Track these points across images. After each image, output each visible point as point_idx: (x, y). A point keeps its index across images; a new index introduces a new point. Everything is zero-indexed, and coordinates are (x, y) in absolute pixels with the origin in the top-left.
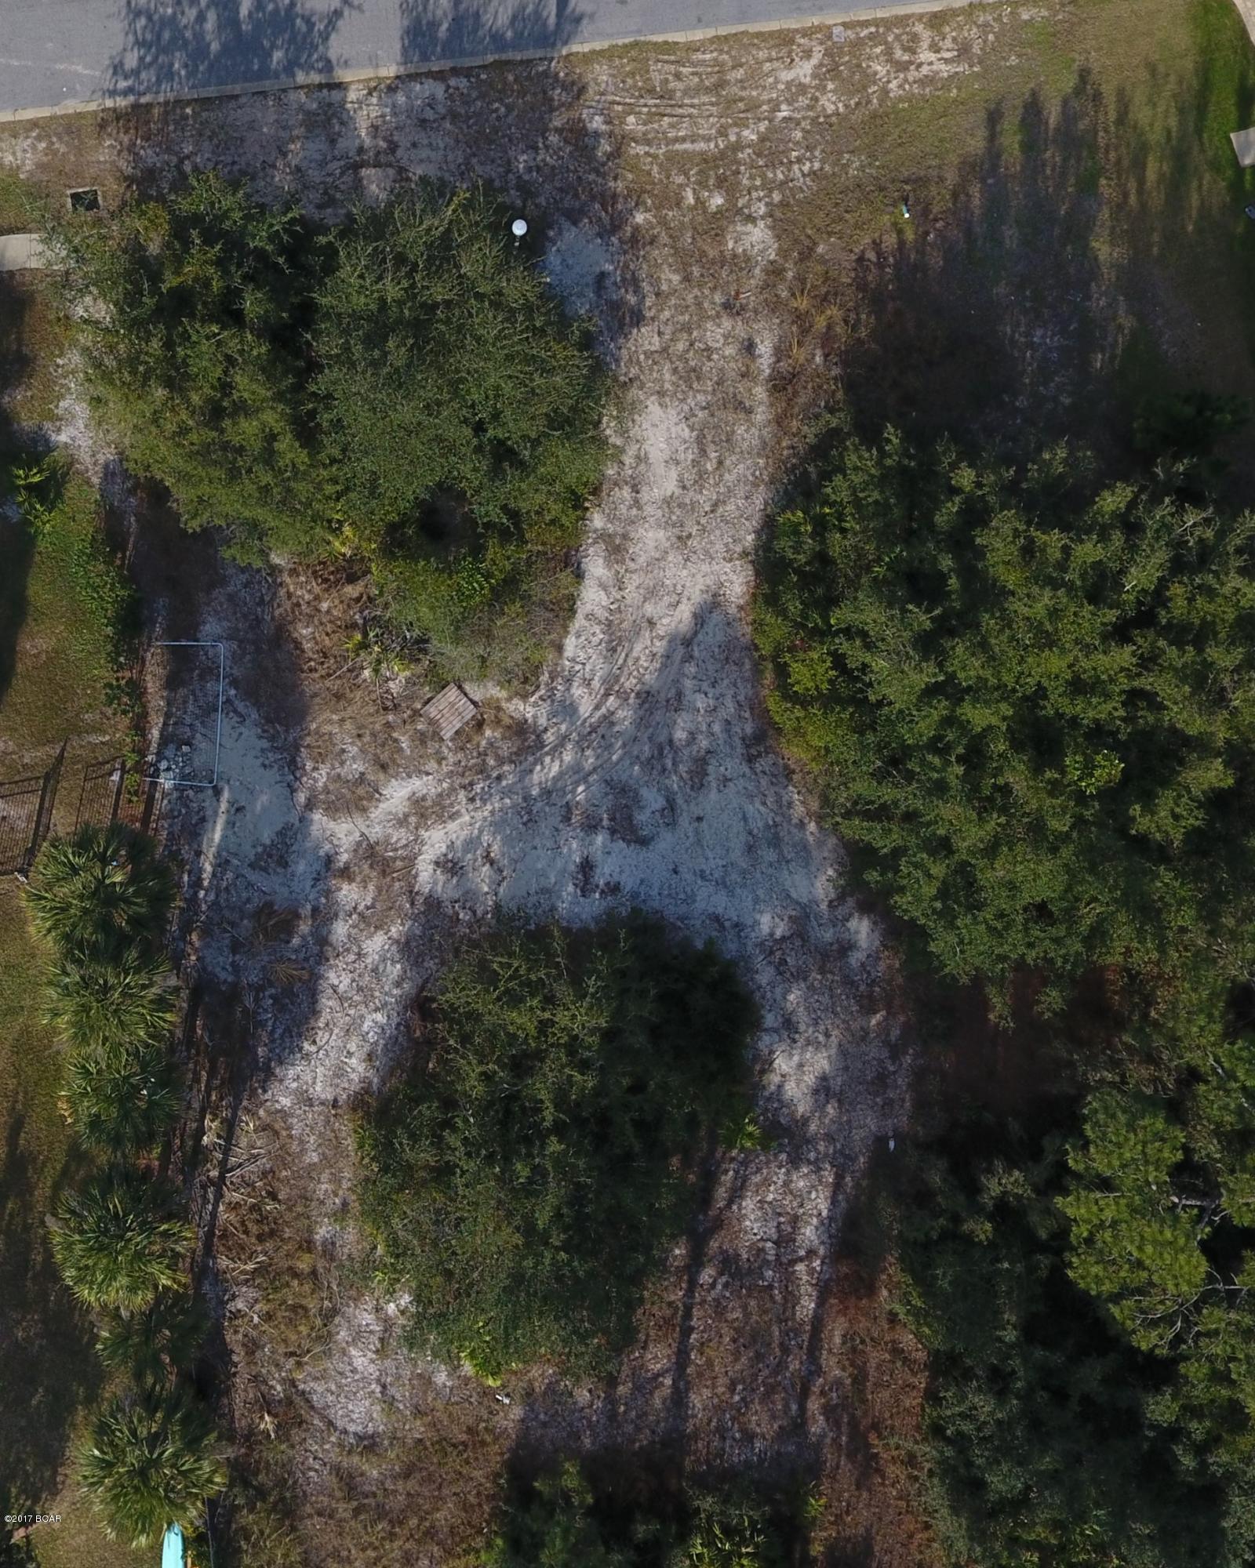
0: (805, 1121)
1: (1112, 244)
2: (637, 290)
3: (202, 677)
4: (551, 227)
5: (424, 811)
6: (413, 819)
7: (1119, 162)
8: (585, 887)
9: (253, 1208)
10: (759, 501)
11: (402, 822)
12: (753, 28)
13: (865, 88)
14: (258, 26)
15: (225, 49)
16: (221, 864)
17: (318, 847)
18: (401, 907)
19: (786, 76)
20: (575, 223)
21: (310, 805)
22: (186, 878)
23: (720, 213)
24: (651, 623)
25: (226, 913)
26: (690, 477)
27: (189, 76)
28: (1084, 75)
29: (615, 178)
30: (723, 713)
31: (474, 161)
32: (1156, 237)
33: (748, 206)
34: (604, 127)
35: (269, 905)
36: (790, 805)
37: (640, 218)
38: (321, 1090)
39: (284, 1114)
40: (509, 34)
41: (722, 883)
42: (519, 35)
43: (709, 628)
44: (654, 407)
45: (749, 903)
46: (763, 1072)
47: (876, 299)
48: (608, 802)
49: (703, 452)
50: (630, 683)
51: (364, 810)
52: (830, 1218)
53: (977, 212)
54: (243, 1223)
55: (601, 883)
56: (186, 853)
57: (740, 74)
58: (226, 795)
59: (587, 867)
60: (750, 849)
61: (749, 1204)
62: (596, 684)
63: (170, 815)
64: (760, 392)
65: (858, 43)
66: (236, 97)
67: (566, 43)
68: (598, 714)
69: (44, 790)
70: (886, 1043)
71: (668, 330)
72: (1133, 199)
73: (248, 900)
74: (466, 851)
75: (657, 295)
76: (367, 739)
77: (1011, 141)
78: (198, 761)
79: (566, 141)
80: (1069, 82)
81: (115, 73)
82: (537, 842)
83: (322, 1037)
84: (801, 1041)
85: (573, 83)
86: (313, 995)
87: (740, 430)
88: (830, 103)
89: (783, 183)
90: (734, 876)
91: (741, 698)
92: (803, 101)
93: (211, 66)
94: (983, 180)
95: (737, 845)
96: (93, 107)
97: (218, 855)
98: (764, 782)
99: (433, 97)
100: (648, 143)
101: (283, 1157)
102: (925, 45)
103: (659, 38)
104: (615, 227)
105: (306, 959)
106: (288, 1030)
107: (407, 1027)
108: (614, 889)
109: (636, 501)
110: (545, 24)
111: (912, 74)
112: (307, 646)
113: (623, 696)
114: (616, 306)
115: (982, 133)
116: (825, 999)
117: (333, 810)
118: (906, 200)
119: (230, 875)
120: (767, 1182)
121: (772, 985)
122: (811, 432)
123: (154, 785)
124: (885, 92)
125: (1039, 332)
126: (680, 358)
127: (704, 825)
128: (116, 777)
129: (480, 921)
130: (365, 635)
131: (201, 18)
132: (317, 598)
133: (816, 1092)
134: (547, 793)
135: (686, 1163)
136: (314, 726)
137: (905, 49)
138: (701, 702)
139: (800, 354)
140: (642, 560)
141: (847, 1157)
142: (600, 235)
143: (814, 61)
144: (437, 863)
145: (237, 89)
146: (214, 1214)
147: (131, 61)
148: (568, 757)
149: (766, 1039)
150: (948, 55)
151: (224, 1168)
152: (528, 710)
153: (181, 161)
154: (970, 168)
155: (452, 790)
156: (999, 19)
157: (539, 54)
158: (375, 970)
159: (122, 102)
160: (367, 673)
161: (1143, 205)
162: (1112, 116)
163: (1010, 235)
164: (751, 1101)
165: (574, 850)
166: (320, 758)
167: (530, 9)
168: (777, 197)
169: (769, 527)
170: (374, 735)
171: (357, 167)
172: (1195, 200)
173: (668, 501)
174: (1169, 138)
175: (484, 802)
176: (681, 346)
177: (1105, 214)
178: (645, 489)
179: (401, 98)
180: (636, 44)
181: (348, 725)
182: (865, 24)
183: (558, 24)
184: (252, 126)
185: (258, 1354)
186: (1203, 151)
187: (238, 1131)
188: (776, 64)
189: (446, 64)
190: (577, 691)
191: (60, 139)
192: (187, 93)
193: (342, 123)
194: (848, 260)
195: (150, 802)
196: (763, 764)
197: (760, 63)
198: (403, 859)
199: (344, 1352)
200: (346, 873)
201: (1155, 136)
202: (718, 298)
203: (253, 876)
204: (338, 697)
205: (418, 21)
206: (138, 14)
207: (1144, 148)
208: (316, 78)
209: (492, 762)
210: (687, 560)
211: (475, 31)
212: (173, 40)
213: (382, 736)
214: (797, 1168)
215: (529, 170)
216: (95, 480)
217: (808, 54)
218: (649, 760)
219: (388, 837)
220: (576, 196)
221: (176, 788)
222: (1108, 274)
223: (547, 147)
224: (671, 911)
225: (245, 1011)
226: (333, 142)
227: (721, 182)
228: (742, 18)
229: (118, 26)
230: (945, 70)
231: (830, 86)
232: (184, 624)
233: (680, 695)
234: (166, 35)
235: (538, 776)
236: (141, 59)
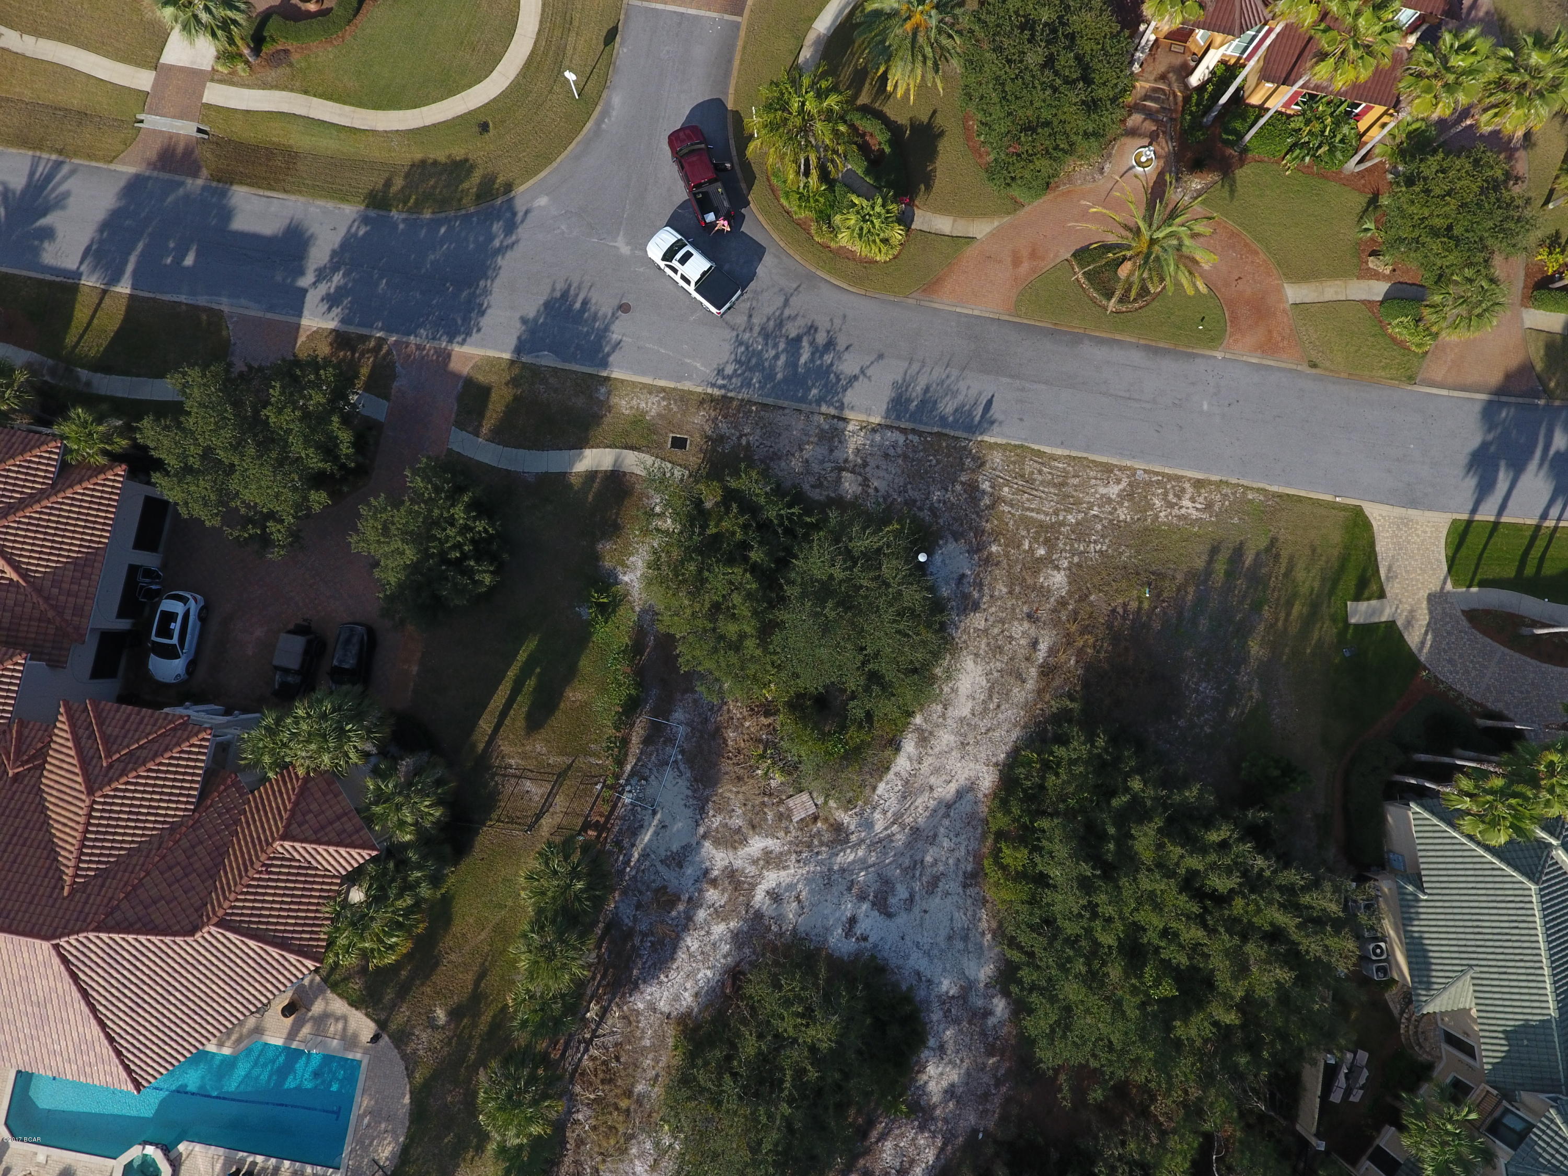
0: (935, 1107)
1: (1261, 646)
2: (981, 590)
3: (665, 743)
4: (941, 538)
5: (769, 860)
6: (761, 862)
7: (1278, 599)
8: (848, 933)
9: (604, 1063)
10: (1014, 736)
11: (755, 862)
12: (1092, 457)
13: (1146, 511)
14: (808, 371)
15: (785, 380)
16: (644, 855)
17: (702, 862)
18: (740, 912)
19: (1102, 490)
20: (956, 541)
21: (705, 836)
22: (621, 858)
23: (1040, 560)
24: (931, 789)
25: (639, 884)
26: (979, 709)
27: (760, 388)
28: (1273, 541)
29: (987, 521)
30: (957, 854)
31: (909, 486)
32: (1287, 650)
33: (1058, 560)
34: (989, 489)
35: (665, 887)
36: (980, 920)
37: (994, 548)
38: (663, 1006)
39: (638, 1013)
40: (951, 419)
41: (927, 953)
42: (956, 421)
43: (964, 801)
44: (968, 663)
45: (940, 970)
46: (919, 1072)
47: (1116, 638)
48: (875, 887)
49: (990, 697)
50: (908, 820)
51: (735, 848)
52: (933, 1166)
53: (1189, 603)
54: (596, 1069)
55: (858, 933)
56: (626, 843)
57: (1076, 481)
58: (658, 816)
59: (853, 921)
60: (950, 938)
61: (889, 1144)
62: (889, 814)
63: (623, 818)
64: (1033, 672)
65: (1149, 484)
66: (784, 408)
67: (981, 434)
68: (886, 833)
69: (556, 782)
70: (995, 1076)
71: (992, 619)
72: (1280, 624)
73: (654, 881)
74: (786, 890)
75: (991, 596)
76: (749, 807)
77: (1220, 567)
78: (649, 791)
79: (965, 491)
80: (1263, 543)
81: (718, 374)
82: (829, 897)
83: (673, 974)
84: (946, 1060)
85: (979, 458)
86: (675, 948)
87: (1016, 690)
88: (1123, 514)
89: (1082, 553)
90: (936, 952)
91: (970, 848)
92: (1108, 508)
93: (773, 388)
94: (1197, 586)
95: (943, 933)
96: (699, 389)
97: (644, 850)
98: (969, 901)
99: (896, 442)
100: (1012, 506)
101: (629, 1038)
102: (1188, 496)
103: (1036, 447)
104: (979, 550)
105: (677, 926)
106: (654, 964)
107: (723, 984)
108: (865, 939)
109: (944, 714)
110: (972, 420)
111: (1176, 511)
112: (730, 743)
113: (903, 826)
114: (966, 596)
115: (1205, 557)
116: (967, 1040)
117: (717, 843)
118: (1149, 584)
119: (647, 863)
120: (902, 1135)
121: (939, 1022)
122: (1055, 705)
123: (619, 798)
124: (1157, 517)
125: (1204, 685)
126: (994, 637)
127: (927, 916)
128: (599, 787)
129: (781, 935)
130: (765, 751)
131: (777, 357)
132: (744, 718)
133: (946, 1092)
134: (843, 870)
135: (859, 1112)
136: (720, 791)
137: (1175, 495)
138: (946, 843)
139: (1062, 657)
140: (937, 750)
141: (953, 1135)
142: (968, 552)
143: (1121, 487)
144: (768, 892)
145: (786, 404)
146: (580, 1060)
147: (729, 370)
148: (861, 853)
149: (927, 1053)
150: (1199, 506)
151: (594, 1035)
152: (846, 818)
153: (741, 436)
154: (1192, 575)
155: (789, 852)
156: (1234, 494)
157: (965, 435)
158: (714, 945)
159: (717, 392)
160: (759, 772)
161: (1285, 629)
162: (1283, 570)
163: (1204, 624)
164: (906, 1088)
165: (848, 908)
166: (719, 811)
167: (967, 407)
168: (1076, 559)
169: (1014, 756)
170: (753, 806)
171: (841, 469)
172: (1316, 635)
173: (962, 720)
174: (1311, 594)
175: (805, 864)
176: (996, 631)
177: (1262, 627)
178: (950, 709)
179: (878, 438)
180: (1022, 446)
181: (740, 796)
182: (1157, 474)
183: (980, 422)
184: (788, 427)
185: (582, 1148)
186: (1329, 607)
187: (608, 1015)
188: (1098, 482)
189: (909, 425)
190: (877, 815)
191: (675, 403)
192: (755, 398)
193: (840, 442)
194: (1105, 609)
195: (614, 806)
196: (971, 891)
197: (1089, 478)
198: (749, 884)
199: (631, 1161)
200: (714, 882)
201: (1304, 590)
202: (1025, 609)
203: (661, 868)
204: (739, 778)
205: (900, 396)
206: (741, 344)
207: (1295, 595)
208: (832, 411)
209: (816, 843)
210: (963, 757)
211: (932, 411)
212: (757, 365)
213: (757, 808)
214: (922, 1132)
215: (939, 501)
216: (637, 609)
217: (1118, 481)
218: (906, 868)
219: (744, 869)
220: (962, 524)
221: (631, 804)
222: (1253, 663)
223: (953, 491)
224: (894, 962)
225: (633, 946)
226: (831, 451)
227: (1047, 541)
228: (1087, 449)
229: (727, 347)
230: (1195, 514)
231: (1126, 504)
232: (663, 710)
233: (935, 836)
234: (754, 361)
235: (840, 859)
236: (735, 370)
